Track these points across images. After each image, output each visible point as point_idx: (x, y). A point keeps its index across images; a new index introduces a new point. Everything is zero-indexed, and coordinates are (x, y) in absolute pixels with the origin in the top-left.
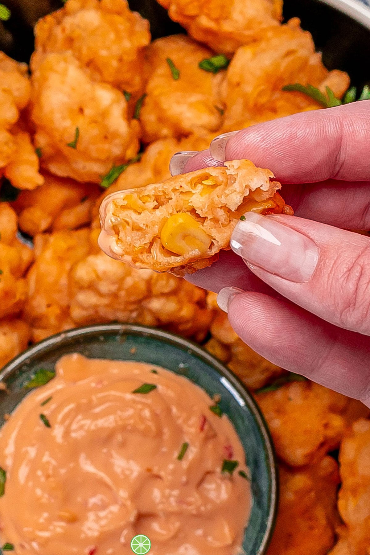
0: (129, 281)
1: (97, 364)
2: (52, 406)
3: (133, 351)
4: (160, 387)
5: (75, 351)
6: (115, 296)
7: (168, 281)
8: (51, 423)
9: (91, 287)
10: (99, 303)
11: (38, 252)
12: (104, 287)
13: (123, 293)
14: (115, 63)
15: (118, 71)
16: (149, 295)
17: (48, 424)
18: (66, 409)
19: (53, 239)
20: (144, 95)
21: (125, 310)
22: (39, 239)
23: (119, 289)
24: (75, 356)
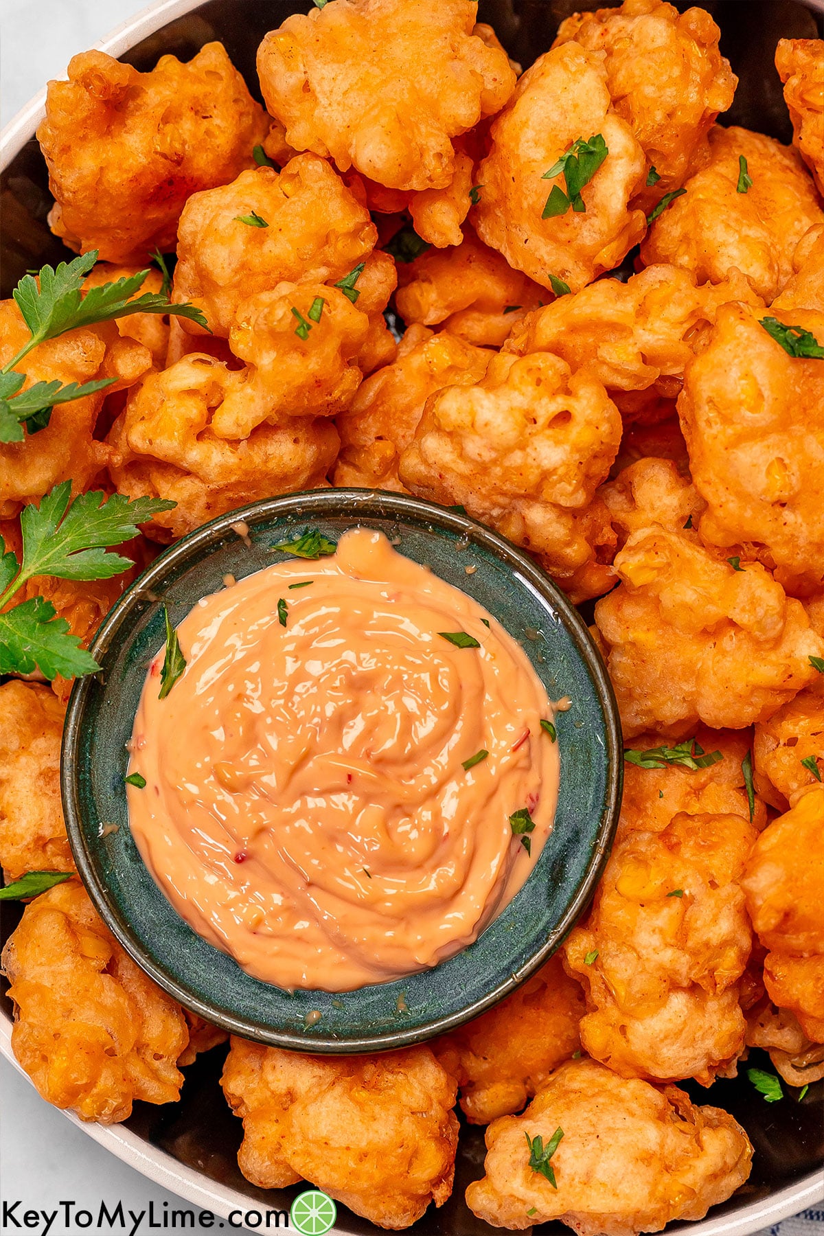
0: (517, 458)
1: (404, 566)
2: (306, 595)
3: (470, 570)
4: (482, 652)
5: (380, 529)
6: (484, 469)
7: (575, 491)
8: (289, 620)
9: (454, 435)
10: (452, 466)
11: (404, 351)
12: (474, 447)
13: (497, 471)
14: (659, 116)
15: (660, 129)
16: (533, 495)
17: (283, 621)
18: (324, 610)
19: (435, 341)
20: (681, 191)
21: (486, 497)
22: (414, 332)
23: (495, 462)
24: (377, 537)
